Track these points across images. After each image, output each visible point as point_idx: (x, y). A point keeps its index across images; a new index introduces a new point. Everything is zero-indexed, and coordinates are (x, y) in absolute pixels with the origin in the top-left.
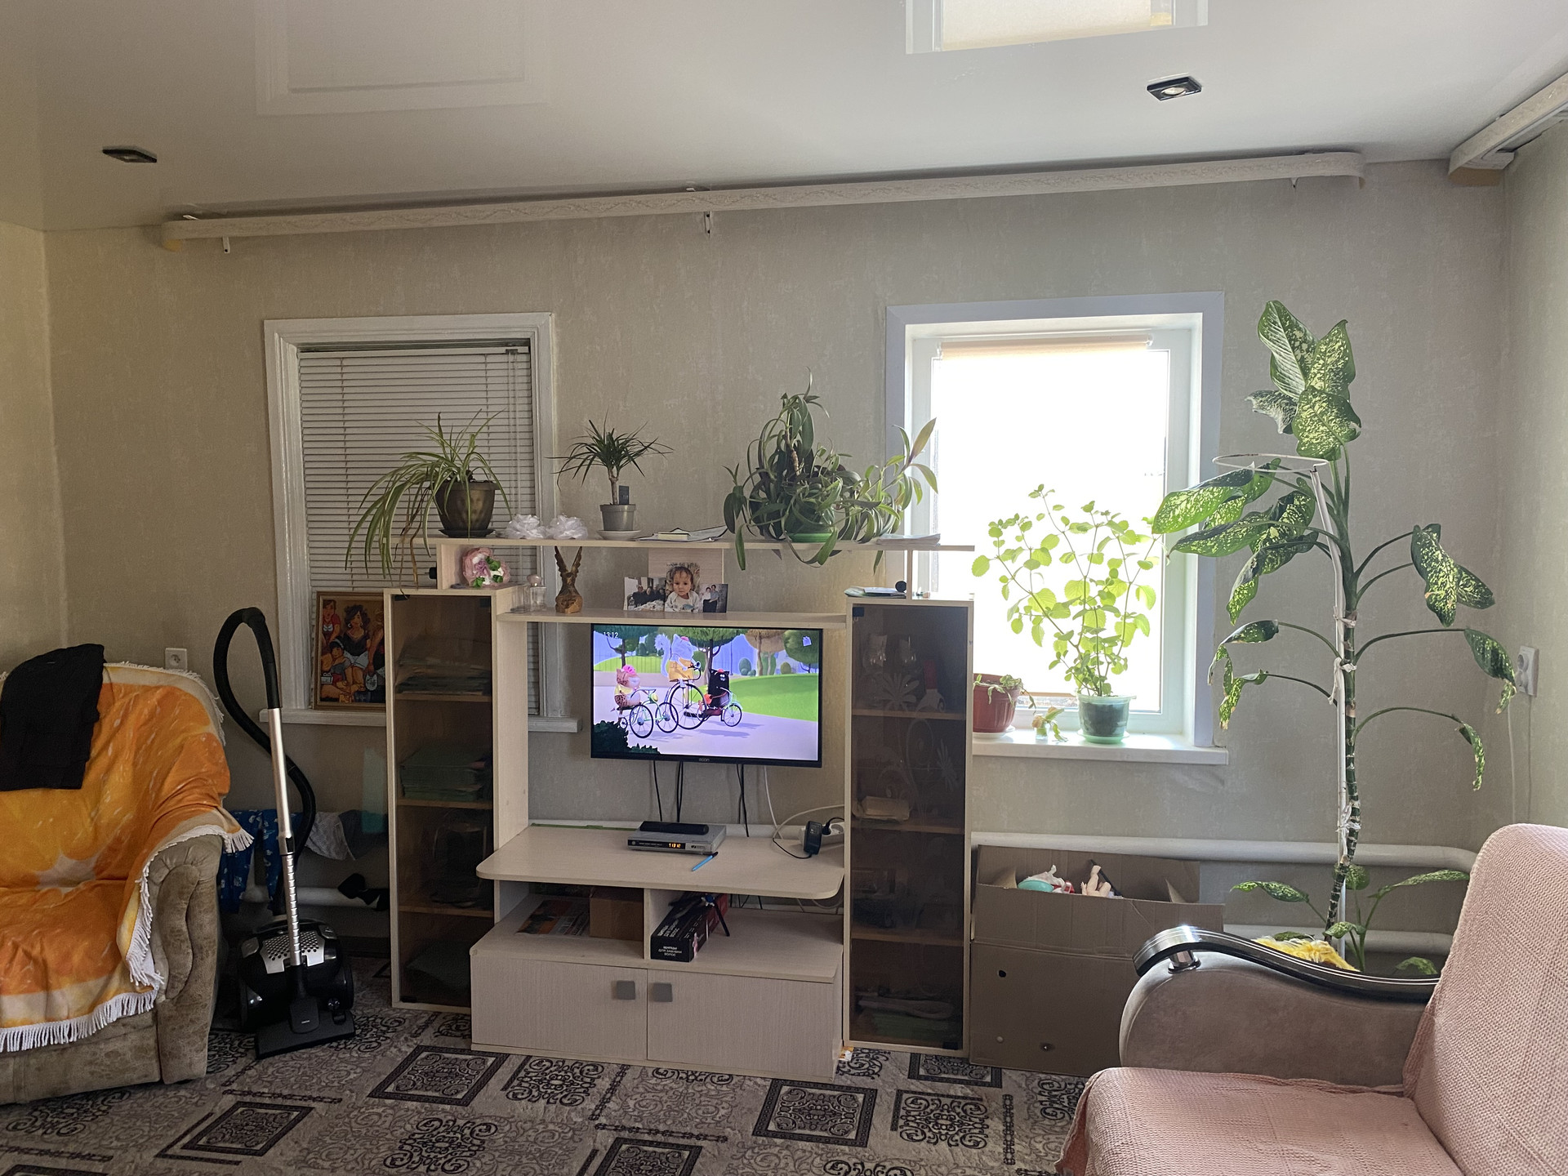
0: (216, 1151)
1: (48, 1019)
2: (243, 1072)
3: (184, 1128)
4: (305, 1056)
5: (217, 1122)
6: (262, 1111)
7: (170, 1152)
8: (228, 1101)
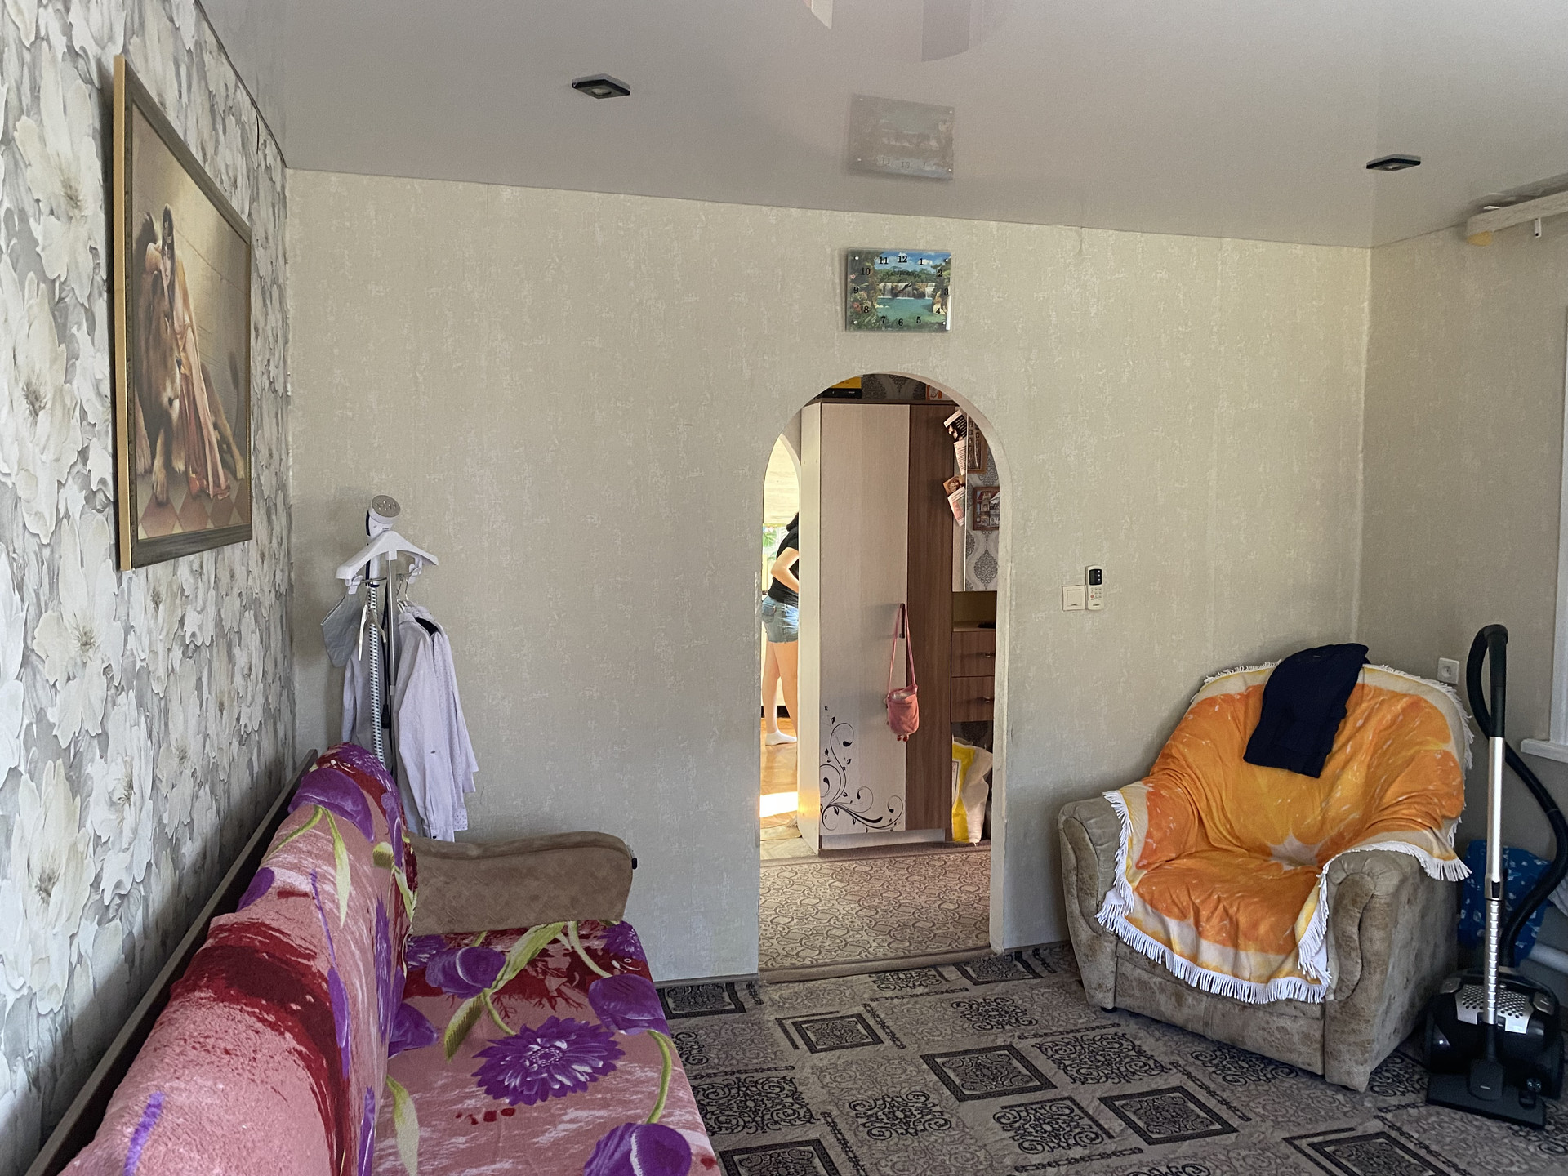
0: (1336, 1165)
1: (1235, 975)
2: (1405, 1107)
3: (1322, 1128)
4: (1476, 1123)
5: (1354, 1139)
6: (1401, 1153)
7: (1297, 1142)
8: (1375, 1126)
